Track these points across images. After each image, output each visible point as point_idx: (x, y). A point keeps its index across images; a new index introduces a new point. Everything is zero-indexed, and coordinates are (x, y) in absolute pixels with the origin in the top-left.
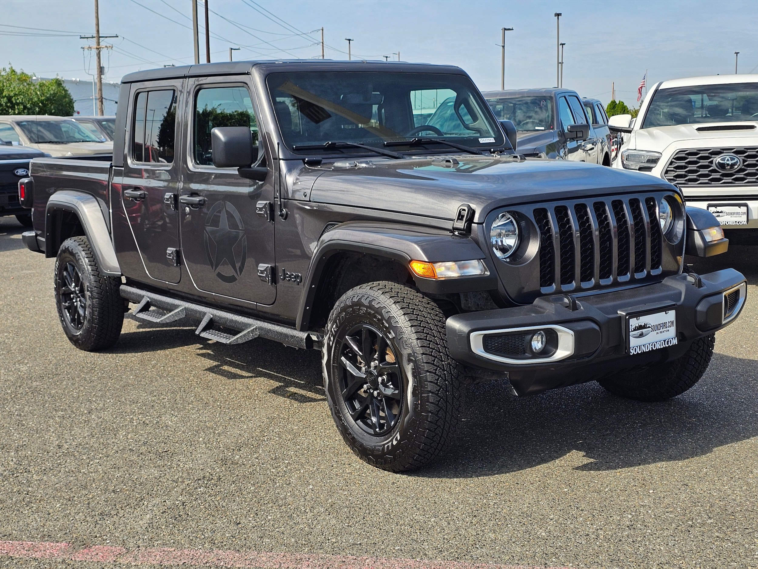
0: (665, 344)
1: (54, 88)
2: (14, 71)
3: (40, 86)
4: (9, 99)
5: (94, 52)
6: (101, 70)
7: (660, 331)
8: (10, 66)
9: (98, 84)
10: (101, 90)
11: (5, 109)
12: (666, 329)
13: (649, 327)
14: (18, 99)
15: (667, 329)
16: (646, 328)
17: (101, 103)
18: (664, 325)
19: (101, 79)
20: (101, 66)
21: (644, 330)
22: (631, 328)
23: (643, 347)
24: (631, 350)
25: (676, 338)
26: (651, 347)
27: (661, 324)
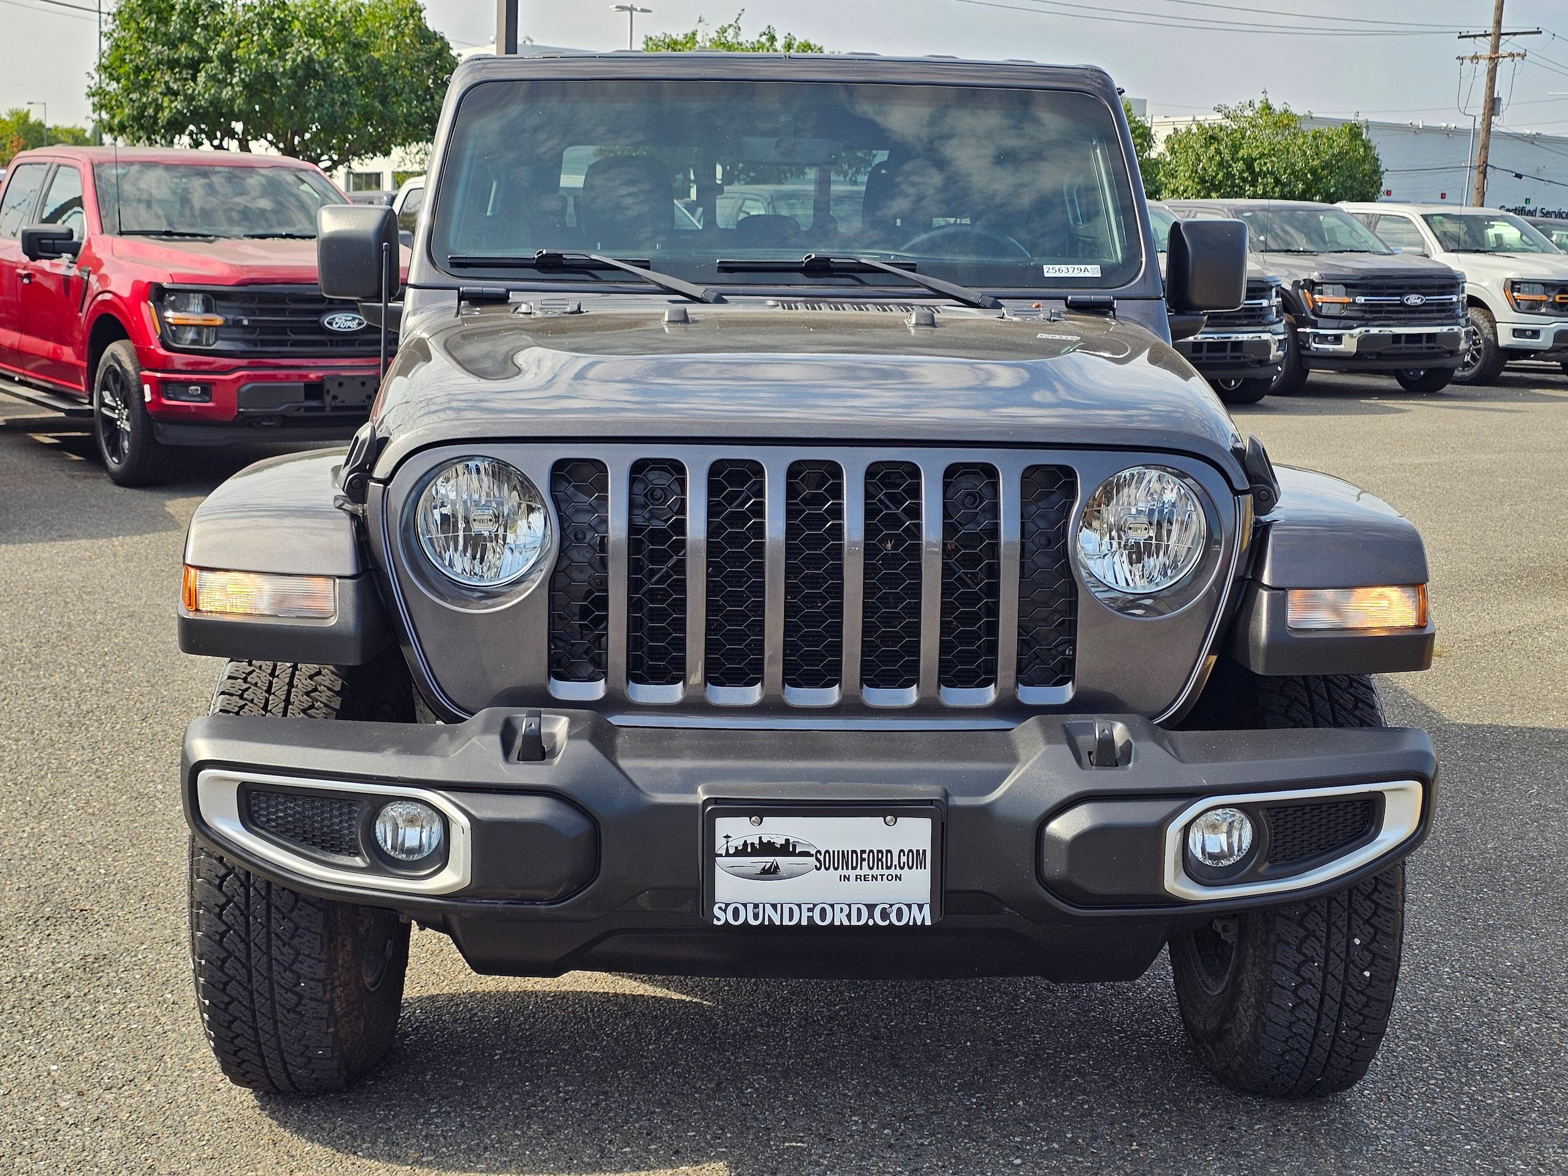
0: (870, 916)
1: (1342, 142)
2: (1268, 107)
3: (1315, 138)
4: (1249, 163)
5: (1484, 66)
6: (1493, 105)
7: (858, 871)
8: (1262, 97)
9: (1482, 136)
10: (1485, 147)
11: (1238, 186)
12: (886, 872)
13: (807, 854)
14: (1265, 164)
15: (893, 871)
16: (793, 854)
17: (1482, 176)
18: (880, 857)
19: (1489, 124)
20: (1496, 96)
21: (781, 861)
22: (720, 846)
23: (769, 908)
24: (716, 911)
25: (927, 908)
26: (805, 914)
27: (863, 852)
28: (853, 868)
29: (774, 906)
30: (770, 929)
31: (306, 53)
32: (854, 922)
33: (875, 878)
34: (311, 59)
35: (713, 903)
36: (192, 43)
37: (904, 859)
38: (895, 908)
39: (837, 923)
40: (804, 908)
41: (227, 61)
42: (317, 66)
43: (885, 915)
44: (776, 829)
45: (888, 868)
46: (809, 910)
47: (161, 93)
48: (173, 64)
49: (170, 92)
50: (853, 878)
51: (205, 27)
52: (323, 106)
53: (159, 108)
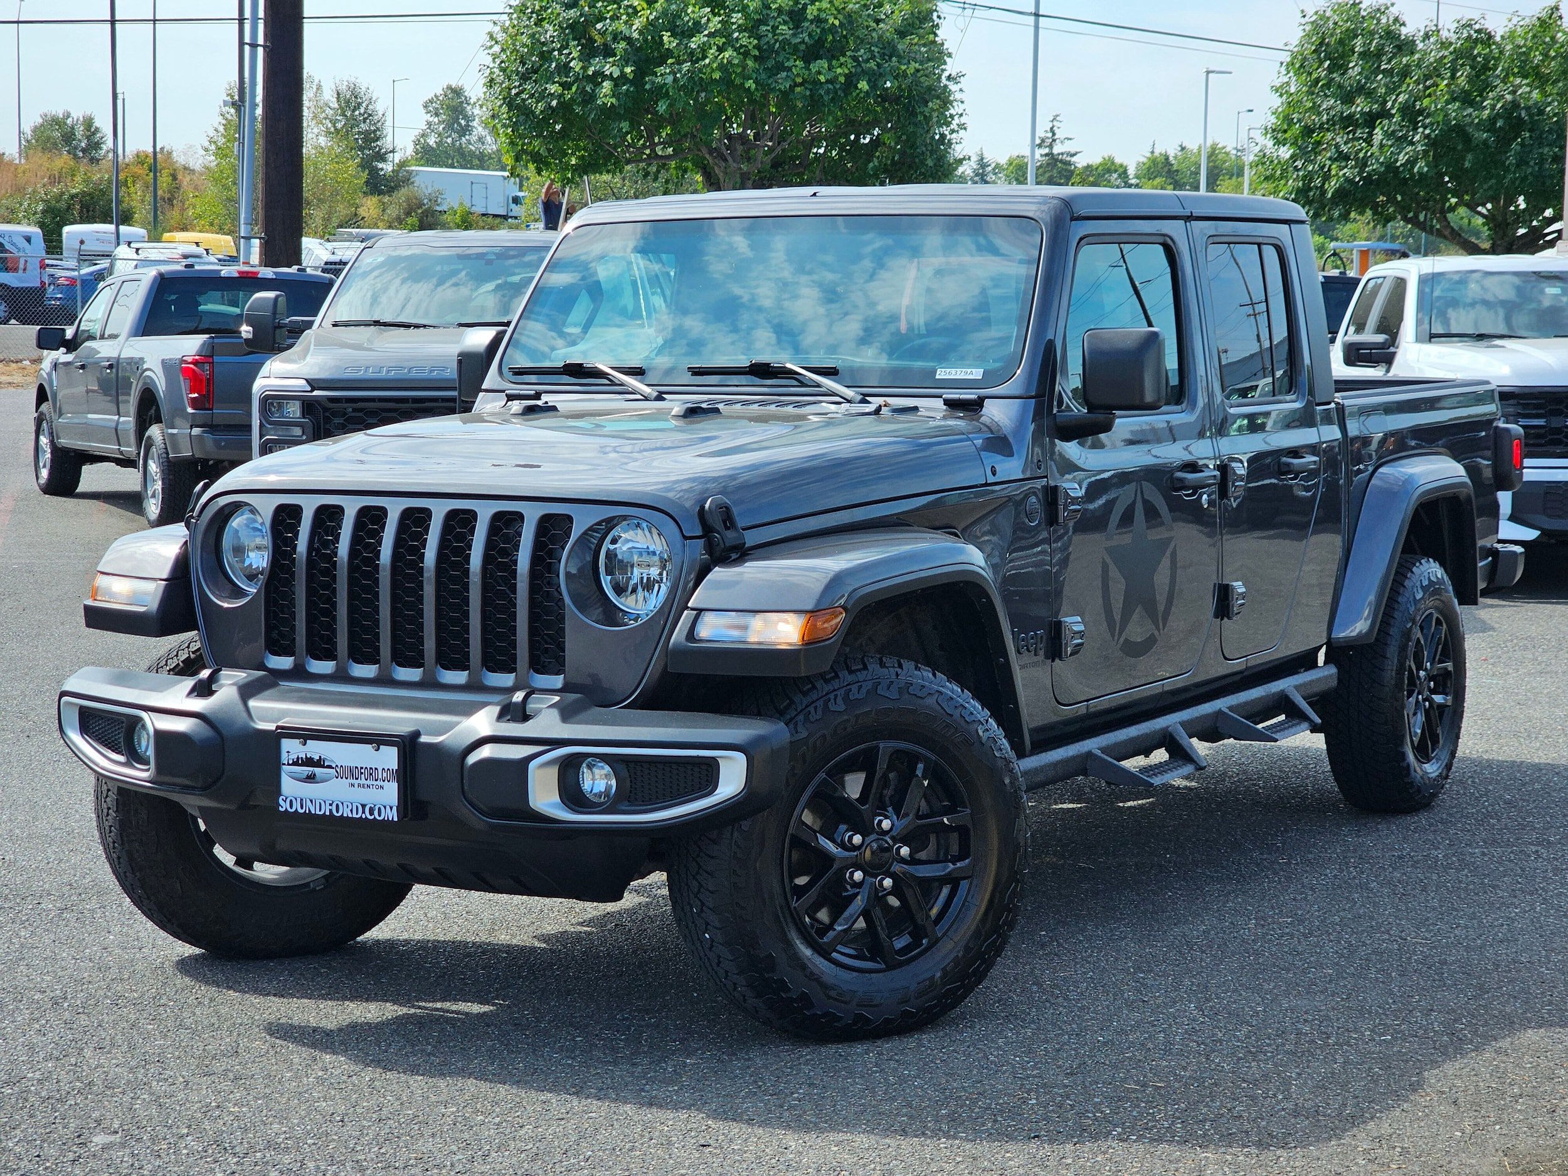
0: (364, 812)
7: (359, 781)
12: (375, 783)
13: (330, 767)
15: (379, 783)
16: (323, 766)
18: (371, 773)
21: (318, 770)
22: (284, 758)
23: (309, 803)
24: (281, 802)
25: (395, 809)
26: (328, 807)
27: (362, 768)
28: (357, 779)
29: (311, 801)
30: (309, 816)
31: (1509, 97)
32: (355, 816)
33: (368, 786)
34: (1515, 105)
35: (280, 794)
36: (1369, 94)
37: (385, 775)
38: (377, 808)
39: (345, 815)
40: (328, 803)
41: (1411, 115)
42: (1523, 113)
43: (371, 812)
44: (315, 749)
45: (376, 780)
46: (331, 805)
47: (1330, 159)
48: (1348, 122)
49: (1342, 157)
50: (356, 785)
51: (1388, 73)
52: (1527, 163)
53: (1327, 177)
